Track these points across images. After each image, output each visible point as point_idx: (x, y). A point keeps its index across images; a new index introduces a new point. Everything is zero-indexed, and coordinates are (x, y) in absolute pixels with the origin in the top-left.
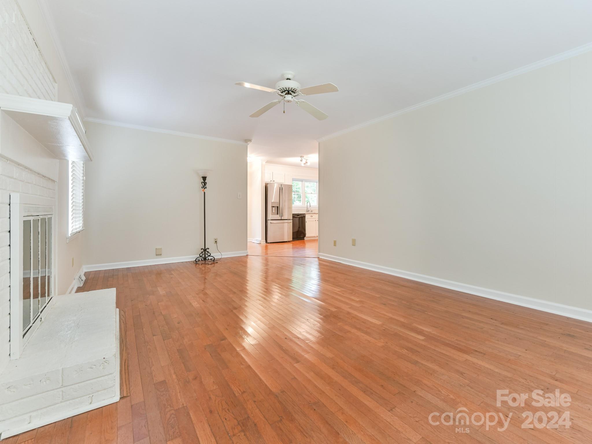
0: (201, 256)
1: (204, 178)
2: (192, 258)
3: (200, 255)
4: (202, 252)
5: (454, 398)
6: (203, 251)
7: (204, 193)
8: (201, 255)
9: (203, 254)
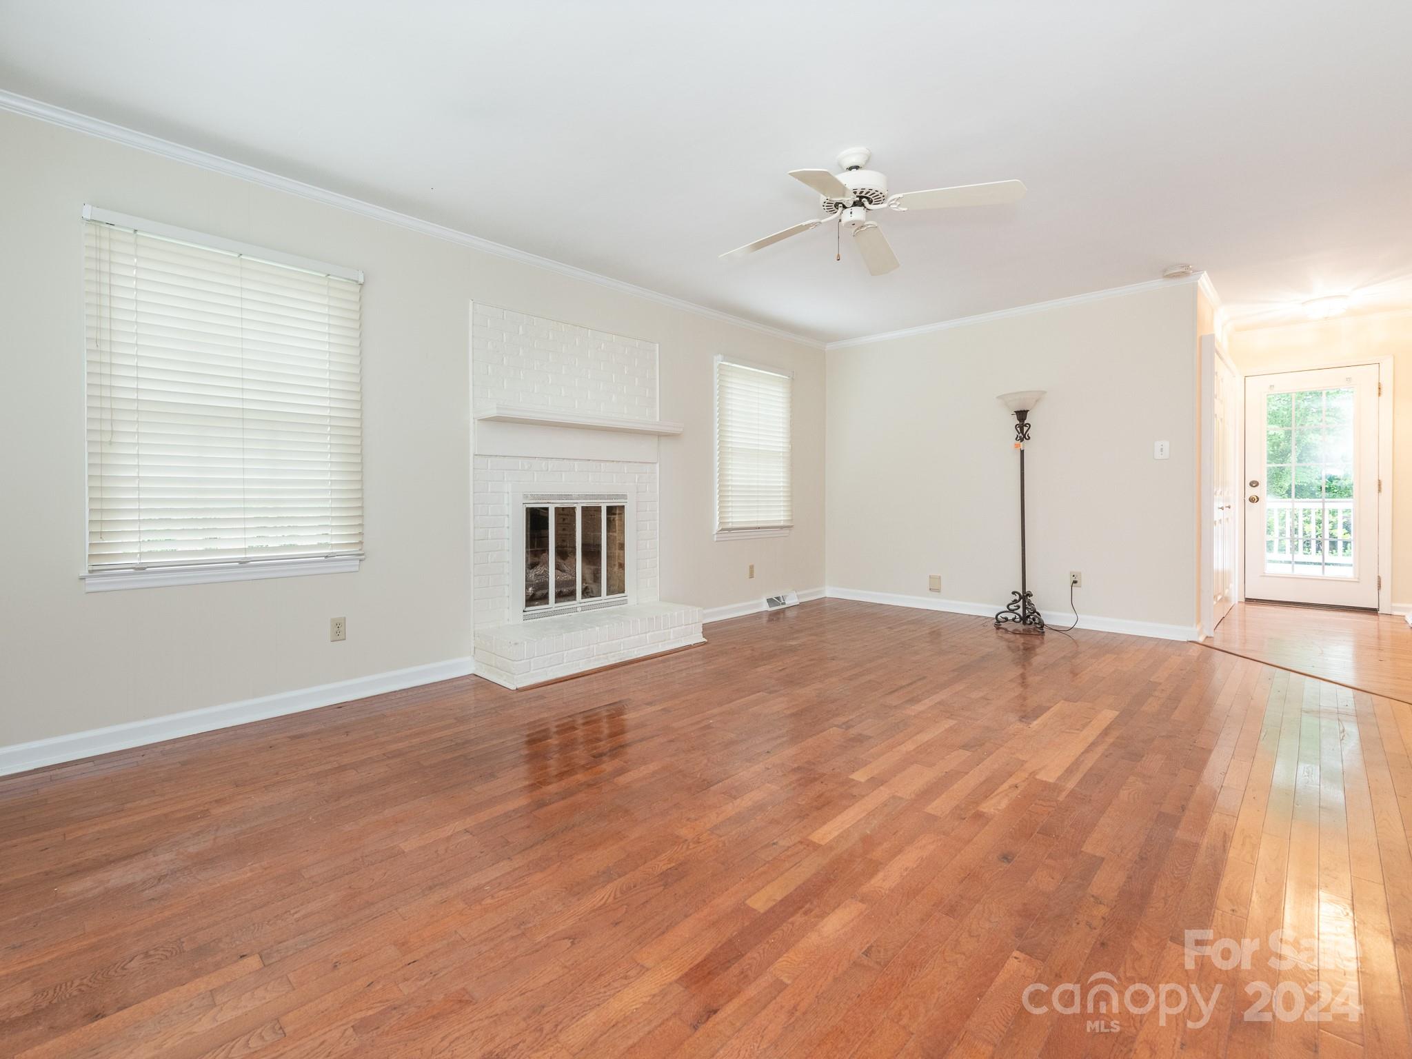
0: (1012, 611)
1: (1022, 415)
2: (989, 610)
3: (1008, 607)
4: (1015, 601)
5: (483, 903)
6: (1017, 597)
7: (1022, 452)
8: (1012, 607)
9: (1019, 607)
